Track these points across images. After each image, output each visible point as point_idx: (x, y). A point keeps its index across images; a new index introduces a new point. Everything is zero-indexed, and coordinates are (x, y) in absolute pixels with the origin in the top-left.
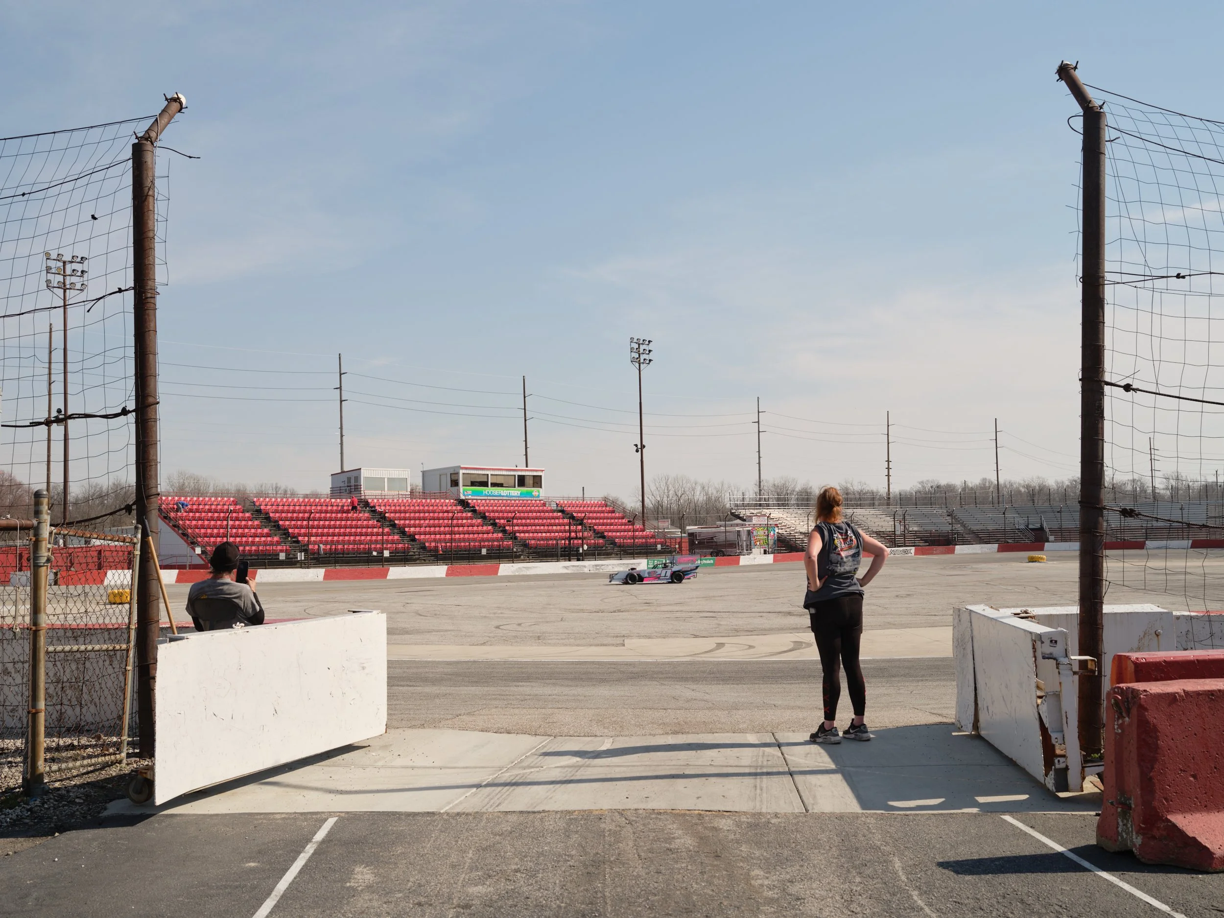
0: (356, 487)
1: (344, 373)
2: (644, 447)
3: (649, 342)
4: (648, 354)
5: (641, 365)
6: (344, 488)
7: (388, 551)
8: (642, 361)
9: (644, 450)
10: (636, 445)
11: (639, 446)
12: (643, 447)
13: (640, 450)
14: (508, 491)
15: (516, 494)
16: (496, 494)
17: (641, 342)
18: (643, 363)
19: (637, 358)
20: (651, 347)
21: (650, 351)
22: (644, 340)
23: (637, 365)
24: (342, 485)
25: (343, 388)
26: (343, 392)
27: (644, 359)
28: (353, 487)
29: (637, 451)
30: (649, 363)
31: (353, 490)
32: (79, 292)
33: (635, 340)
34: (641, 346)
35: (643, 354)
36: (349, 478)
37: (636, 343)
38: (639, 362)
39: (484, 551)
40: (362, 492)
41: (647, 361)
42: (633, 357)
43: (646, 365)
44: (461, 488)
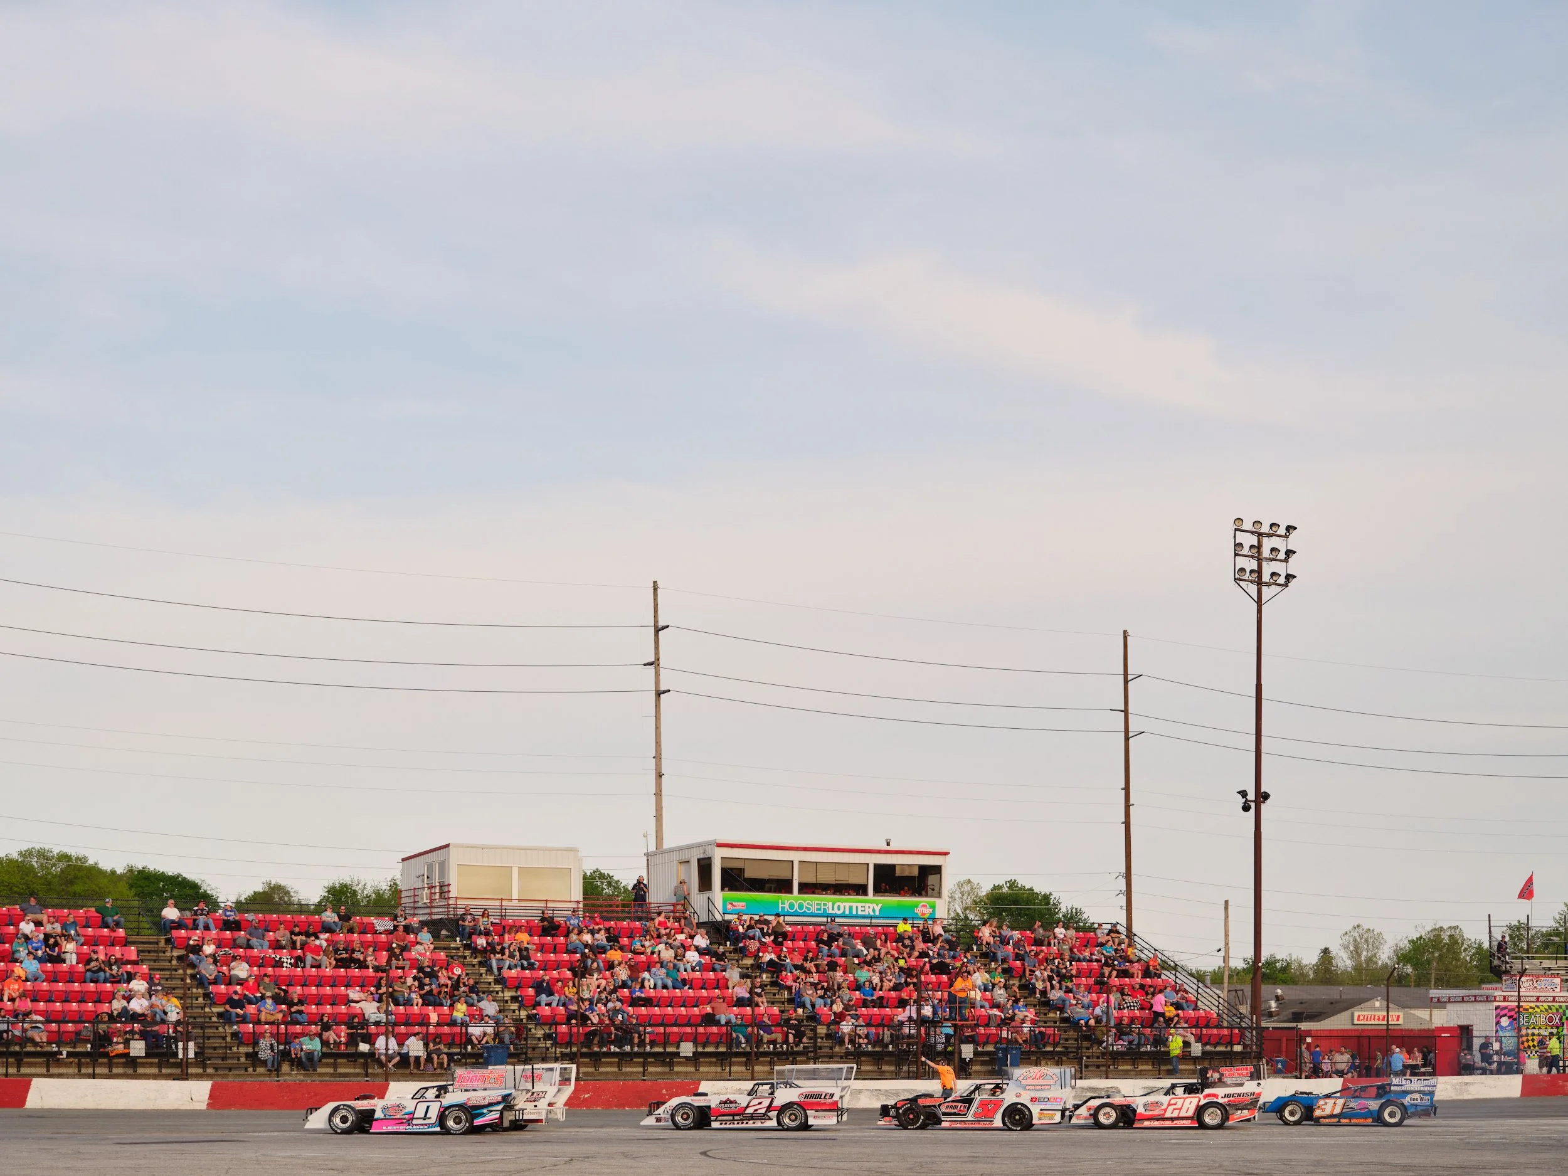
0: (441, 890)
1: (664, 628)
2: (1266, 796)
3: (1289, 528)
4: (1286, 560)
5: (1264, 589)
6: (420, 892)
8: (1266, 577)
9: (1263, 806)
10: (1244, 794)
11: (1251, 796)
12: (1262, 797)
13: (1253, 805)
14: (847, 905)
15: (868, 911)
16: (813, 910)
18: (1269, 584)
19: (1252, 571)
20: (1293, 542)
21: (1289, 553)
22: (1272, 525)
23: (1253, 589)
24: (417, 884)
25: (662, 662)
26: (662, 672)
27: (1273, 574)
28: (437, 889)
29: (1246, 808)
30: (1286, 585)
31: (437, 897)
33: (1248, 525)
34: (1265, 540)
35: (1271, 560)
36: (430, 867)
37: (1252, 533)
38: (1259, 583)
39: (687, 1049)
40: (451, 902)
41: (1282, 580)
42: (1242, 570)
43: (1279, 588)
44: (718, 894)
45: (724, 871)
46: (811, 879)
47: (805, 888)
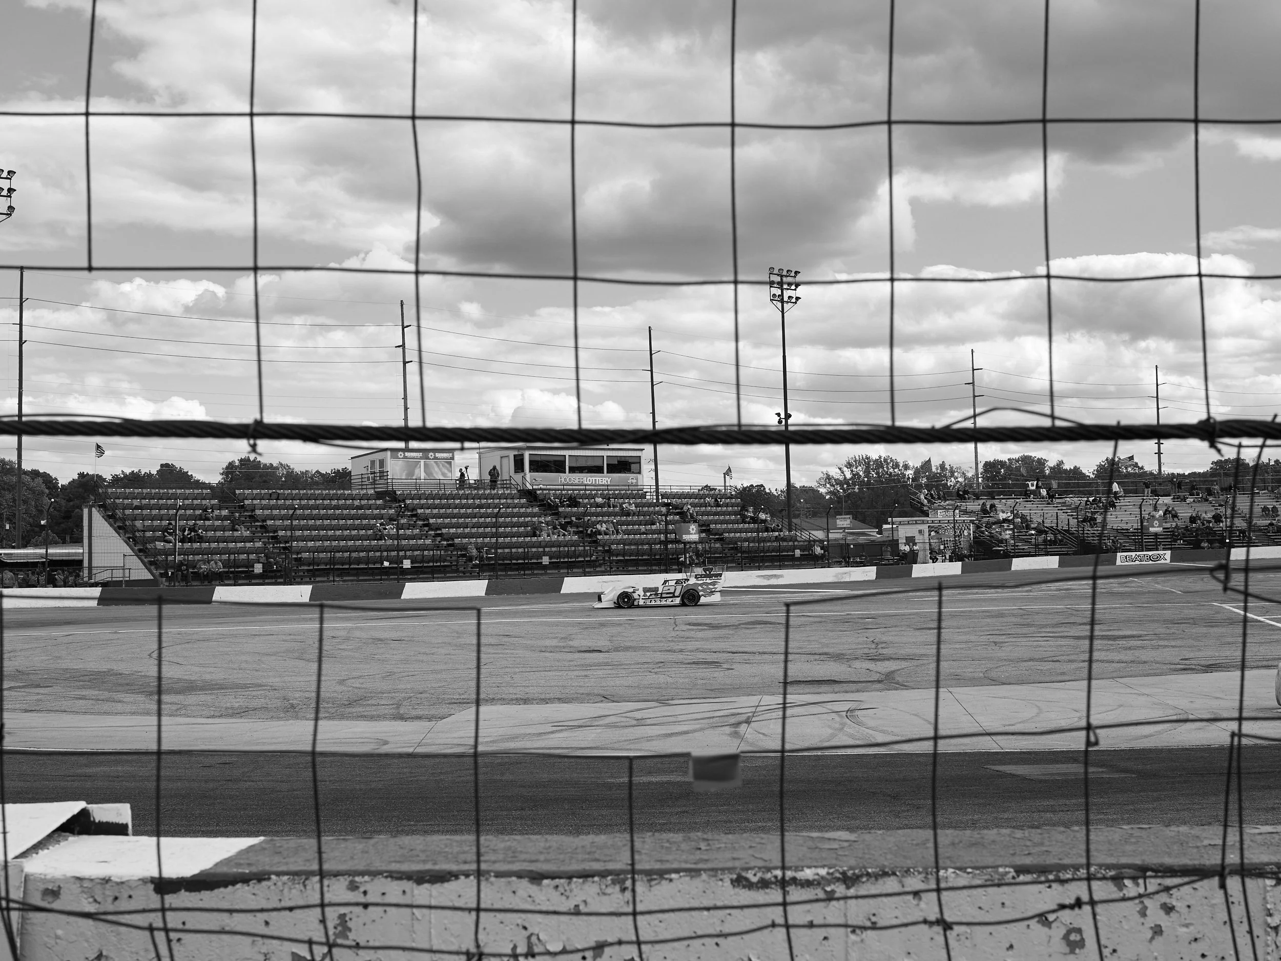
0: (381, 474)
3: (797, 273)
4: (795, 290)
5: (785, 305)
6: (366, 476)
7: (409, 561)
8: (786, 299)
9: (789, 421)
10: (779, 415)
11: (783, 416)
12: (788, 416)
13: (784, 421)
14: (594, 479)
15: (604, 482)
16: (576, 482)
17: (785, 273)
18: (787, 302)
19: (779, 296)
20: (798, 280)
21: (797, 286)
22: (788, 271)
23: (779, 305)
24: (364, 471)
27: (789, 297)
28: (378, 475)
29: (780, 422)
30: (796, 303)
31: (378, 478)
32: (5, 217)
33: (776, 271)
34: (785, 279)
35: (788, 289)
36: (373, 462)
37: (778, 275)
38: (782, 302)
39: (546, 560)
40: (389, 481)
41: (794, 300)
42: (774, 295)
43: (792, 304)
44: (529, 475)
45: (531, 462)
46: (574, 465)
47: (573, 470)
